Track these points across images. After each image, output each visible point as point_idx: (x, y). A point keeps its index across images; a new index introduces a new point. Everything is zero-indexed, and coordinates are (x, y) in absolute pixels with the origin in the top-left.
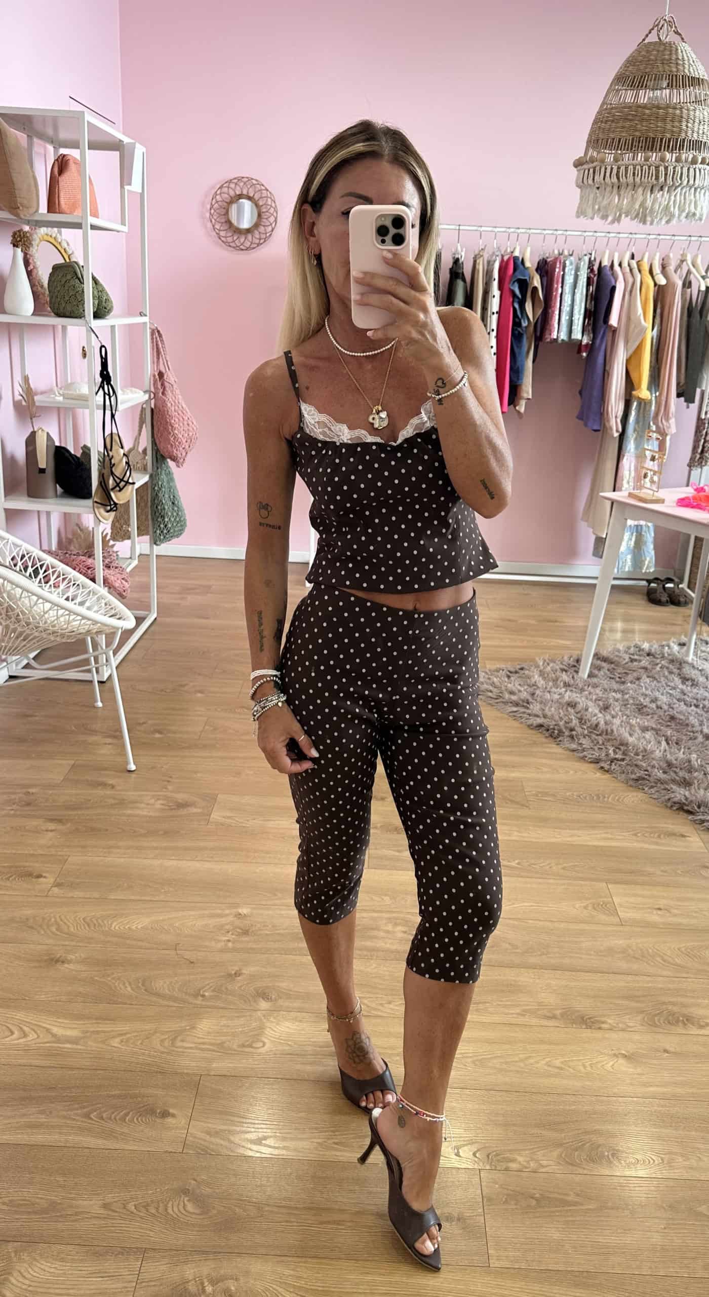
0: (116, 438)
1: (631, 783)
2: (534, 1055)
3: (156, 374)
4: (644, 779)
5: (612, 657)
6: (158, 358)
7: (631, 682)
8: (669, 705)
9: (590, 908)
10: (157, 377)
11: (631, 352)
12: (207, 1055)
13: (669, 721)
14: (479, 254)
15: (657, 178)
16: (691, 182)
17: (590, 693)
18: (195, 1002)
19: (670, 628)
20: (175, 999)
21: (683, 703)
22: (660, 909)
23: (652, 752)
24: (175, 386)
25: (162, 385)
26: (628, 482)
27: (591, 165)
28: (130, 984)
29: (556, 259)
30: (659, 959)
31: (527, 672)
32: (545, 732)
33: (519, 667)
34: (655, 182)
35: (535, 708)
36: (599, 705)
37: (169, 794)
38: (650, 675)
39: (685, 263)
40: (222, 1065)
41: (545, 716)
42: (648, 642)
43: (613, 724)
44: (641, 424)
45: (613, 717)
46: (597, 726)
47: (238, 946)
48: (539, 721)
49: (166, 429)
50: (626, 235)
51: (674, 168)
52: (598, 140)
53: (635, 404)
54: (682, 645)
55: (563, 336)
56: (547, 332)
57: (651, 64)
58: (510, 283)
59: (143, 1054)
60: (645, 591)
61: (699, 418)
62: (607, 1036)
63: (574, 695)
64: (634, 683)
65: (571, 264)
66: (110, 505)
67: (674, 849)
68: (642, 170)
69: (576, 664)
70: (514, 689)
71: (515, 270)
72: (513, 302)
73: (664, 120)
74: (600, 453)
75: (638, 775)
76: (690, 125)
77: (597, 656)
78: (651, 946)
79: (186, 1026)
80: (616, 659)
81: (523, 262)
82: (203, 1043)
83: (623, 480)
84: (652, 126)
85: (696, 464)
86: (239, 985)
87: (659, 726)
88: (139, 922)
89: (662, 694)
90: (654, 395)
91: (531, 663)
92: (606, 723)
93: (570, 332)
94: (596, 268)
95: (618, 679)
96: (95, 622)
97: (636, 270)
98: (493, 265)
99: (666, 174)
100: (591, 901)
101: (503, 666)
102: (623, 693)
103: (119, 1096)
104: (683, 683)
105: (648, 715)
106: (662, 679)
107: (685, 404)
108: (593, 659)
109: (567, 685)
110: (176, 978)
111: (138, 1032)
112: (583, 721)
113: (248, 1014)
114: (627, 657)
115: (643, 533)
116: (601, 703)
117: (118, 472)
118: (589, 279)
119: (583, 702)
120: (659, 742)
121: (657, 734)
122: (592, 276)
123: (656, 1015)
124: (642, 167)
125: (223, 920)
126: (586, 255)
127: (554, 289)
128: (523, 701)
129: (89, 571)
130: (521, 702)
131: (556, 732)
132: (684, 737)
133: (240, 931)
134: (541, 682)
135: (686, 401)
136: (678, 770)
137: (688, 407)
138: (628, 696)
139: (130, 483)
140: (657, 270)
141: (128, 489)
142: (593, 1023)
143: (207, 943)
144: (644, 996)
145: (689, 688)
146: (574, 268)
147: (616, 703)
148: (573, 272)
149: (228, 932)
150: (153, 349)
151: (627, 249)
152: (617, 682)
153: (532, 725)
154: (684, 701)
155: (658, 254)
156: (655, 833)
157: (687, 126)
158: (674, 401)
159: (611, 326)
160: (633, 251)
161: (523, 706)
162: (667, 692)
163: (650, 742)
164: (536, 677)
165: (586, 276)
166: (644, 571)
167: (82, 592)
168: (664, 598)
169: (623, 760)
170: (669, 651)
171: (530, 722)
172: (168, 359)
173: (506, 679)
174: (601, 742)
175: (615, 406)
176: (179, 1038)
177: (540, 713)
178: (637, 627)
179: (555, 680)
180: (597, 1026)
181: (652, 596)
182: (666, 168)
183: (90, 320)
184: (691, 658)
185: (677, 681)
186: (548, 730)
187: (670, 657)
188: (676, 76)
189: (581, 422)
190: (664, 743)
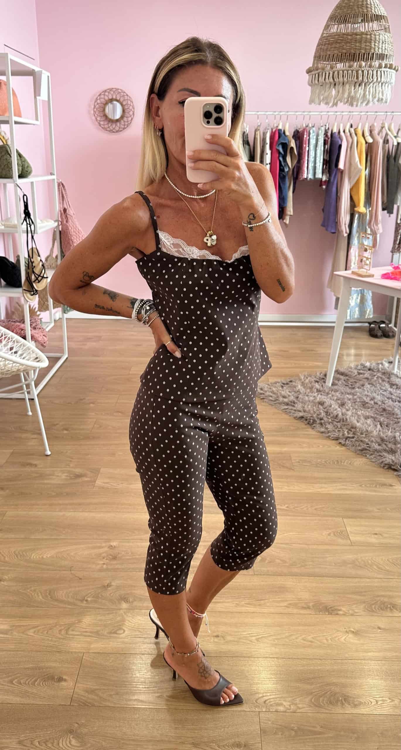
0: (35, 250)
1: (358, 452)
2: (295, 633)
3: (62, 210)
4: (366, 449)
5: (347, 371)
6: (63, 200)
7: (358, 388)
8: (382, 401)
9: (332, 535)
10: (62, 211)
11: (352, 185)
12: (88, 639)
13: (382, 412)
14: (257, 129)
15: (357, 78)
16: (379, 79)
17: (333, 396)
18: (82, 604)
19: (384, 353)
20: (69, 603)
21: (390, 400)
22: (376, 534)
23: (372, 432)
24: (74, 216)
25: (66, 216)
26: (355, 264)
27: (316, 72)
28: (42, 595)
29: (304, 129)
30: (375, 567)
31: (294, 383)
32: (305, 421)
33: (289, 380)
34: (356, 80)
35: (299, 406)
36: (338, 403)
37: (71, 469)
38: (370, 383)
39: (384, 129)
40: (98, 646)
41: (305, 411)
42: (369, 362)
43: (347, 415)
44: (361, 228)
45: (347, 410)
46: (337, 416)
47: (109, 567)
48: (301, 414)
49: (69, 243)
50: (347, 113)
51: (368, 71)
52: (320, 56)
53: (357, 216)
54: (390, 363)
55: (310, 176)
56: (301, 174)
57: (351, 8)
58: (276, 145)
59: (48, 640)
60: (368, 329)
61: (397, 223)
62: (341, 619)
63: (323, 397)
64: (361, 388)
65: (314, 132)
66: (33, 291)
67: (385, 494)
68: (348, 74)
69: (324, 377)
70: (286, 395)
71: (279, 137)
72: (279, 157)
73: (360, 42)
74: (337, 246)
75: (362, 447)
76: (376, 44)
77: (337, 372)
78: (370, 558)
79: (75, 621)
80: (350, 373)
81: (284, 133)
82: (86, 632)
83: (351, 262)
84: (353, 46)
85: (396, 251)
86: (109, 593)
87: (375, 415)
88: (48, 554)
89: (378, 395)
90: (368, 210)
91: (297, 378)
92: (342, 414)
93: (315, 173)
94: (329, 134)
95: (350, 386)
96: (22, 365)
97: (354, 135)
98: (266, 135)
99: (363, 75)
100: (333, 530)
101: (279, 380)
102: (353, 394)
103: (33, 669)
104: (391, 387)
105: (369, 408)
106: (378, 385)
107: (388, 215)
108: (334, 374)
109: (318, 391)
110: (70, 590)
111: (45, 625)
112: (328, 413)
113: (114, 612)
114: (356, 372)
115: (365, 294)
116: (339, 402)
117: (37, 271)
118: (325, 140)
119: (328, 401)
120: (376, 426)
121: (374, 420)
122: (327, 139)
123: (373, 604)
124: (348, 71)
125: (101, 550)
126: (322, 126)
127: (304, 148)
128: (291, 402)
129: (22, 332)
130: (290, 403)
131: (311, 421)
132: (391, 422)
133: (111, 557)
134: (302, 390)
135: (388, 213)
136: (387, 443)
137: (390, 216)
138: (356, 396)
139: (45, 278)
140: (367, 134)
141: (43, 282)
142: (332, 610)
143: (90, 566)
144: (365, 592)
145: (394, 390)
146: (316, 135)
147: (349, 402)
148: (315, 137)
149: (104, 558)
150: (60, 195)
151: (348, 122)
152: (350, 388)
153: (296, 417)
154: (391, 398)
155: (367, 124)
156: (373, 484)
157: (375, 45)
158: (381, 214)
159: (340, 169)
160: (352, 122)
161: (291, 405)
162: (381, 393)
163: (370, 426)
164: (299, 386)
165: (323, 139)
166: (366, 317)
167: (16, 345)
168: (380, 333)
169: (353, 437)
170: (382, 367)
171: (295, 415)
172: (69, 200)
173: (281, 388)
174: (339, 426)
175: (344, 218)
176: (71, 629)
177: (301, 409)
178: (364, 352)
179: (311, 388)
180: (336, 612)
181: (372, 333)
182: (363, 71)
183: (16, 179)
184: (396, 371)
185: (387, 386)
186: (306, 420)
187: (383, 371)
188: (367, 15)
189: (324, 228)
190: (379, 426)
